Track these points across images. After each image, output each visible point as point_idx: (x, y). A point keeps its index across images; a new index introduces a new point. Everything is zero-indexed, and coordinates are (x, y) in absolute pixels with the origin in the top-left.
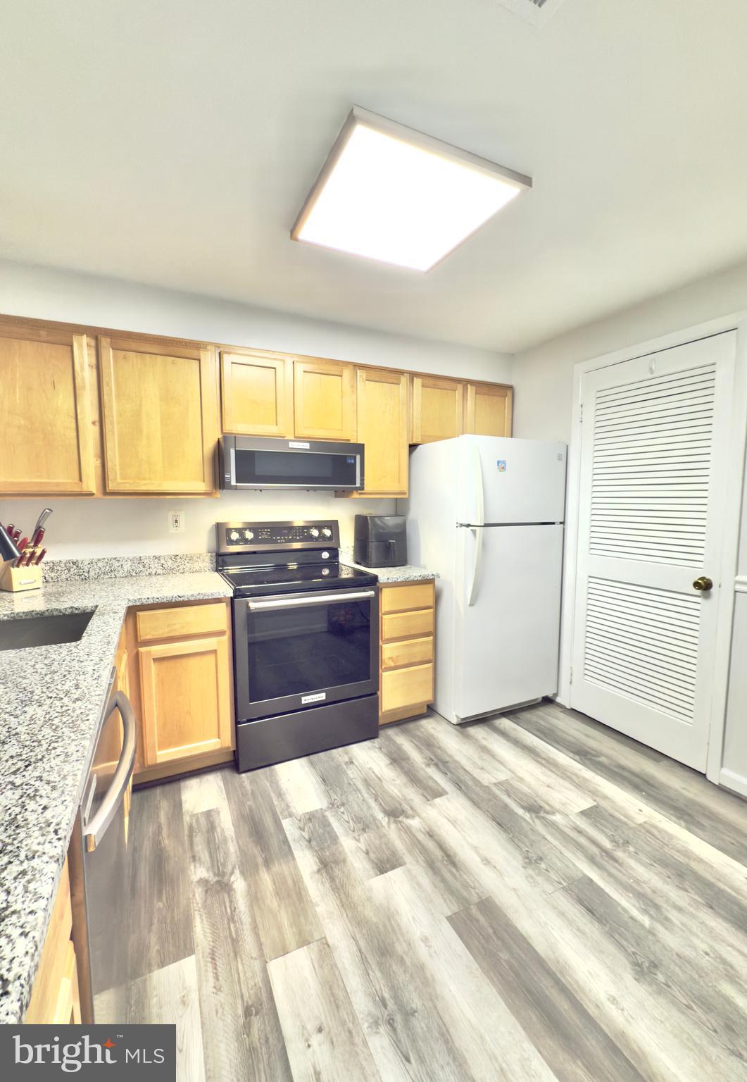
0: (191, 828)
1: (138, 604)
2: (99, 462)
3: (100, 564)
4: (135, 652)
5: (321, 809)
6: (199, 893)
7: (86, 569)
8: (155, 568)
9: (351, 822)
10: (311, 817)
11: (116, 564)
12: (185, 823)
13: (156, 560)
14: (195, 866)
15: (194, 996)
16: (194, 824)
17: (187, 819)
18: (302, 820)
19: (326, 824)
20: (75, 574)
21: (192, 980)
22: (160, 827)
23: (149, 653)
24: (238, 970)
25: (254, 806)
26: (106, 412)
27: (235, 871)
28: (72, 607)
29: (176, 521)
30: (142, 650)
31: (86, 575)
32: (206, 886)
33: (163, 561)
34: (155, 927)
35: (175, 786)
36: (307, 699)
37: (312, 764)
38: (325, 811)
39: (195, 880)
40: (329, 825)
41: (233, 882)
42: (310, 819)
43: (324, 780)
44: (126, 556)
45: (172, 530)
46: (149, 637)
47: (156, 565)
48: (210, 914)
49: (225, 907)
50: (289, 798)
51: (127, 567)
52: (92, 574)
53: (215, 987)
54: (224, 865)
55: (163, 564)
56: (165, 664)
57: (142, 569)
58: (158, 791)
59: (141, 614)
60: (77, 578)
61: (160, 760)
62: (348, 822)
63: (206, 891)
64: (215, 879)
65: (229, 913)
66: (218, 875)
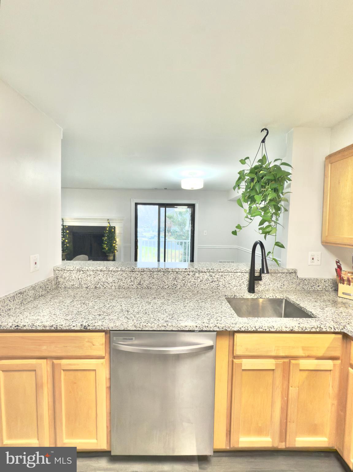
30: (350, 370)
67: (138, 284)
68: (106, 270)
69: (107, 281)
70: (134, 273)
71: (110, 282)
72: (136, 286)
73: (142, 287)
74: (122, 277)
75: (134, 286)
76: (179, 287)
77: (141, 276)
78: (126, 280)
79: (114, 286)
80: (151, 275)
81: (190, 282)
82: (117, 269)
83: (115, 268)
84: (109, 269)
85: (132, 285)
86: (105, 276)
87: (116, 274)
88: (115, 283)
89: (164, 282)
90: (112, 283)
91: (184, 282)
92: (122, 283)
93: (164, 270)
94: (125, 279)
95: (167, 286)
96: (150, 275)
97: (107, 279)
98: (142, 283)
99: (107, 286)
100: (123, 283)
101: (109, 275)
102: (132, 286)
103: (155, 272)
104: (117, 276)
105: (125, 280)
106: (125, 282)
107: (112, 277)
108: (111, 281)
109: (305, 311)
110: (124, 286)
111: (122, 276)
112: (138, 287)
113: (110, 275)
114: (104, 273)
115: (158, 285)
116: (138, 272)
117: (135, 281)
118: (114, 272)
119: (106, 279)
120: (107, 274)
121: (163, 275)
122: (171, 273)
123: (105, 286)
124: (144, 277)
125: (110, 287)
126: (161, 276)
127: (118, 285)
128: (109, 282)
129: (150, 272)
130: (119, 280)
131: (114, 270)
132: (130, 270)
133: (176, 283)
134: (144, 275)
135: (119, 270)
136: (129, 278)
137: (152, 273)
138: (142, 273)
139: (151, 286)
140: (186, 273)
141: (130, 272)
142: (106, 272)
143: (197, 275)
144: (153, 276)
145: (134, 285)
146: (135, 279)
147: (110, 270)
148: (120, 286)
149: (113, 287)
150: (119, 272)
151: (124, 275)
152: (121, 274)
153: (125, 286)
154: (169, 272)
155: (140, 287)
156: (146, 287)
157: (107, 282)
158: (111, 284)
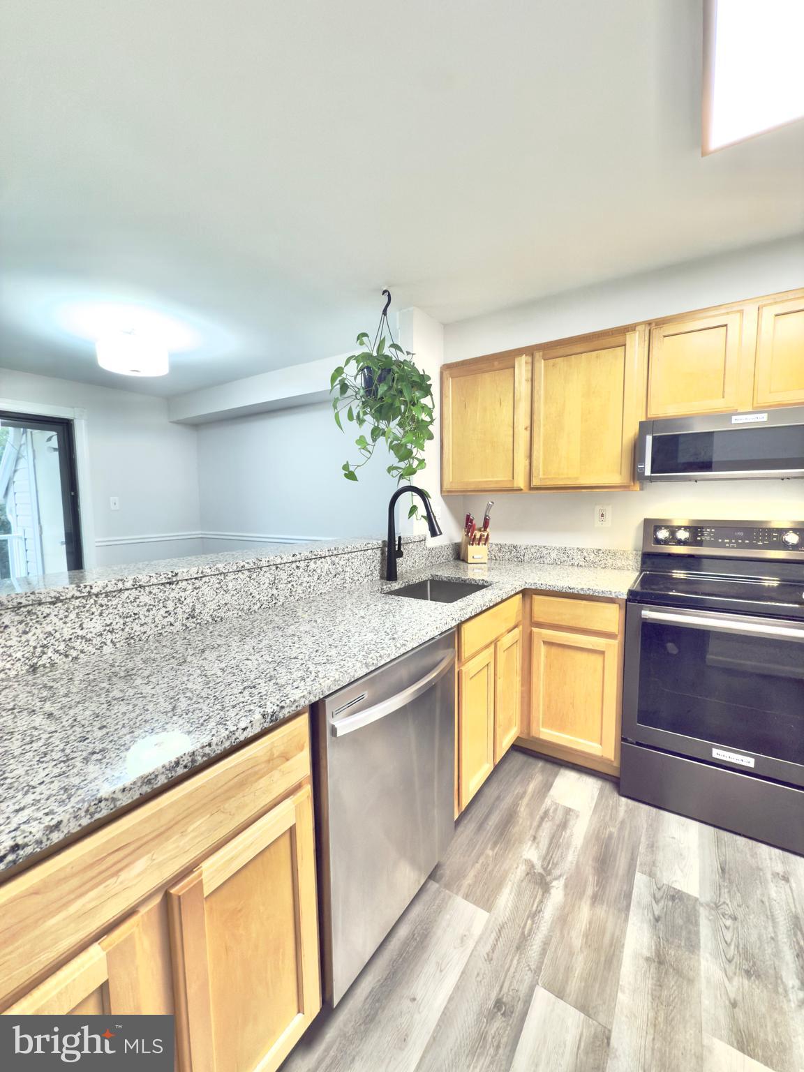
0: (546, 813)
1: (533, 587)
2: (527, 462)
4: (529, 631)
5: (696, 899)
6: (521, 870)
7: (522, 553)
8: (578, 559)
9: (732, 947)
10: (676, 896)
11: (545, 552)
12: (544, 806)
13: (579, 552)
14: (531, 846)
15: (471, 944)
16: (551, 811)
17: (548, 802)
18: (662, 890)
19: (691, 919)
20: (514, 556)
21: (477, 930)
22: (525, 793)
23: (540, 634)
24: (512, 961)
25: (615, 835)
26: (535, 417)
27: (561, 878)
29: (602, 516)
30: (535, 630)
32: (530, 869)
33: (585, 554)
34: (478, 866)
35: (555, 768)
36: (719, 753)
37: (718, 841)
38: (701, 905)
39: (525, 857)
40: (697, 924)
41: (553, 887)
42: (673, 898)
43: (723, 870)
44: (554, 545)
45: (598, 524)
46: (541, 620)
47: (579, 557)
48: (519, 894)
49: (534, 902)
50: (660, 856)
51: (554, 555)
52: (526, 558)
53: (488, 955)
54: (555, 865)
55: (585, 557)
56: (554, 650)
57: (566, 559)
58: (540, 764)
59: (536, 598)
60: (515, 559)
61: (543, 737)
62: (728, 944)
63: (528, 874)
64: (541, 871)
65: (534, 908)
66: (545, 869)
67: (188, 618)
68: (78, 594)
69: (80, 633)
70: (173, 586)
71: (95, 631)
72: (183, 625)
73: (200, 624)
74: (138, 606)
75: (178, 626)
76: (282, 599)
77: (196, 591)
78: (151, 613)
79: (108, 642)
80: (220, 583)
81: (301, 584)
82: (120, 585)
83: (113, 582)
84: (88, 589)
85: (171, 625)
86: (73, 616)
87: (114, 603)
88: (112, 632)
89: (251, 597)
90: (101, 635)
91: (290, 585)
92: (137, 628)
93: (252, 564)
94: (148, 610)
95: (259, 605)
96: (218, 586)
97: (81, 625)
98: (197, 611)
99: (82, 652)
100: (142, 625)
101: (87, 611)
102: (172, 628)
103: (229, 574)
104: (120, 606)
105: (147, 614)
106: (149, 620)
107: (101, 614)
108: (99, 628)
109: (473, 582)
110: (145, 633)
111: (135, 604)
112: (188, 624)
113: (94, 610)
114: (68, 608)
115: (238, 607)
116: (185, 583)
117: (179, 609)
118: (106, 596)
119: (77, 625)
120: (78, 607)
121: (248, 579)
122: (264, 569)
123: (74, 653)
124: (203, 594)
125: (93, 650)
126: (244, 582)
127: (125, 635)
128: (89, 636)
129: (219, 577)
130: (128, 620)
131: (108, 589)
132: (164, 581)
133: (275, 592)
134: (204, 588)
135: (128, 585)
136: (161, 605)
137: (222, 577)
138: (198, 583)
139: (223, 615)
140: (294, 565)
141: (162, 587)
142: (77, 603)
143: (312, 565)
144: (224, 587)
145: (176, 624)
146: (178, 605)
147: (95, 591)
148: (132, 638)
149: (105, 647)
150: (127, 593)
151: (145, 599)
152: (132, 599)
153: (149, 633)
154: (261, 568)
155: (194, 625)
156: (210, 620)
157: (83, 637)
158: (97, 641)
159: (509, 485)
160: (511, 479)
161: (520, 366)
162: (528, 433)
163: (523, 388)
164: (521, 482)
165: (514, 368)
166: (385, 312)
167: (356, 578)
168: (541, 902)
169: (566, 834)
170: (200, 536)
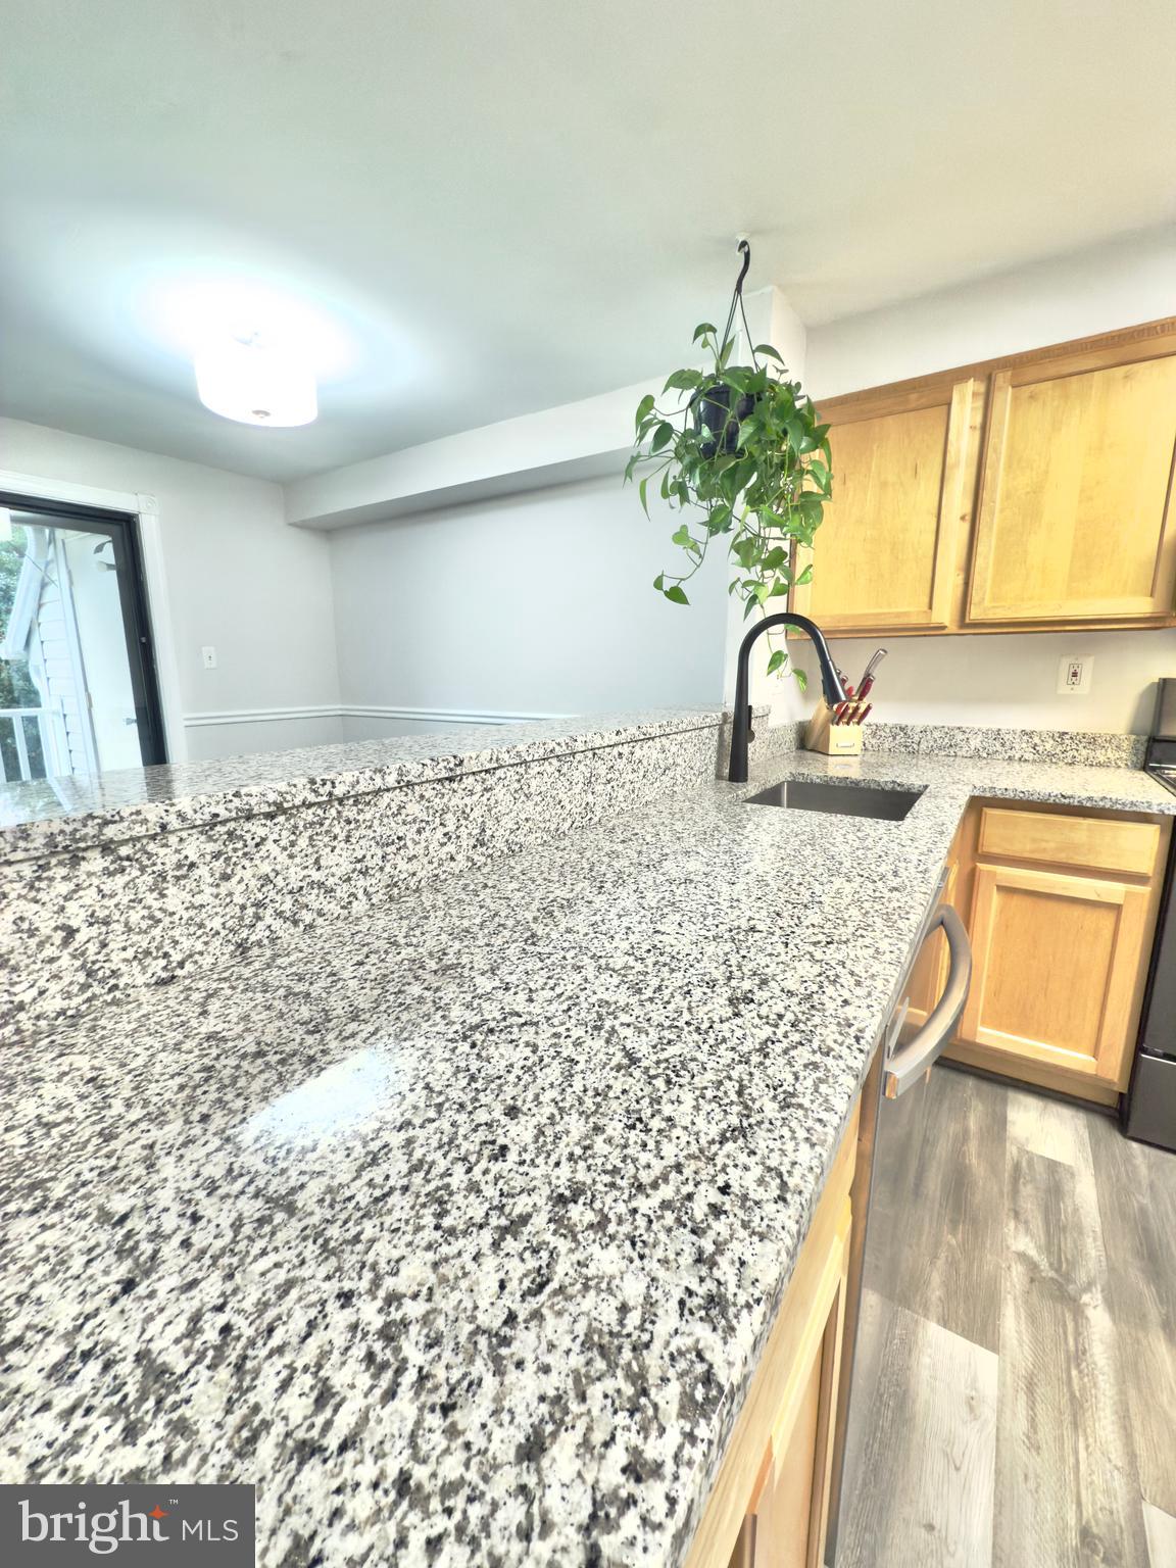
0: (1017, 1167)
1: (988, 795)
2: (960, 580)
3: (936, 734)
4: (969, 867)
6: (1017, 1275)
7: (916, 739)
8: (1022, 748)
11: (960, 736)
12: (1008, 1156)
13: (1025, 738)
14: (1017, 1228)
15: (988, 1412)
16: (1024, 1164)
17: (1012, 1150)
20: (900, 744)
21: (989, 1386)
22: (966, 1132)
23: (993, 875)
24: (1076, 1453)
25: (1151, 1210)
26: (986, 495)
27: (1094, 1290)
28: (894, 782)
29: (1075, 674)
30: (982, 866)
31: (915, 746)
32: (1033, 1271)
33: (1036, 740)
34: (940, 1263)
35: (999, 1090)
39: (1013, 1248)
41: (1087, 1304)
44: (977, 726)
45: (1064, 689)
46: (995, 850)
47: (1024, 745)
48: (1033, 1319)
49: (1065, 1333)
51: (975, 742)
52: (923, 746)
53: (1028, 1437)
54: (1073, 1264)
55: (1036, 745)
56: (1016, 901)
57: (999, 748)
58: (970, 1083)
59: (989, 812)
60: (903, 749)
61: (980, 1040)
63: (1032, 1280)
64: (1052, 1274)
65: (1072, 1347)
66: (1058, 1270)
67: (475, 847)
68: (312, 798)
69: (316, 876)
70: (455, 785)
71: (339, 874)
72: (468, 857)
73: (491, 856)
74: (404, 823)
75: (461, 863)
76: (598, 810)
77: (487, 795)
78: (423, 836)
79: (360, 894)
80: (519, 781)
81: (623, 786)
82: (378, 782)
83: (368, 774)
84: (328, 787)
85: (452, 859)
86: (303, 842)
87: (368, 816)
88: (364, 873)
89: (558, 807)
90: (349, 879)
91: (609, 786)
92: (403, 865)
93: (564, 747)
94: (419, 832)
95: (569, 822)
96: (517, 786)
97: (317, 861)
98: (489, 832)
99: (320, 914)
100: (410, 859)
101: (327, 832)
102: (453, 864)
103: (532, 765)
104: (376, 822)
105: (417, 838)
106: (420, 850)
107: (347, 840)
108: (346, 867)
110: (414, 874)
111: (399, 819)
112: (476, 858)
113: (337, 830)
114: (296, 827)
115: (542, 825)
116: (471, 779)
117: (462, 829)
118: (356, 803)
119: (311, 860)
120: (312, 824)
121: (557, 774)
122: (579, 757)
123: (307, 917)
124: (497, 802)
125: (338, 911)
126: (552, 779)
127: (386, 880)
128: (330, 882)
129: (518, 769)
130: (389, 850)
131: (361, 788)
132: (444, 774)
133: (590, 798)
134: (498, 788)
135: (391, 780)
136: (437, 820)
137: (521, 770)
138: (491, 781)
139: (523, 839)
140: (615, 751)
141: (439, 787)
142: (308, 815)
143: (638, 753)
144: (525, 787)
145: (459, 857)
146: (463, 822)
147: (339, 791)
148: (395, 885)
149: (355, 903)
150: (387, 796)
151: (414, 809)
152: (395, 810)
153: (420, 875)
154: (573, 754)
155: (483, 859)
156: (506, 851)
157: (321, 885)
158: (342, 892)
159: (921, 620)
160: (926, 608)
161: (962, 400)
162: (966, 526)
163: (964, 442)
164: (945, 613)
165: (949, 405)
166: (739, 289)
167: (688, 777)
168: (1078, 1334)
169: (1067, 1206)
170: (340, 713)
